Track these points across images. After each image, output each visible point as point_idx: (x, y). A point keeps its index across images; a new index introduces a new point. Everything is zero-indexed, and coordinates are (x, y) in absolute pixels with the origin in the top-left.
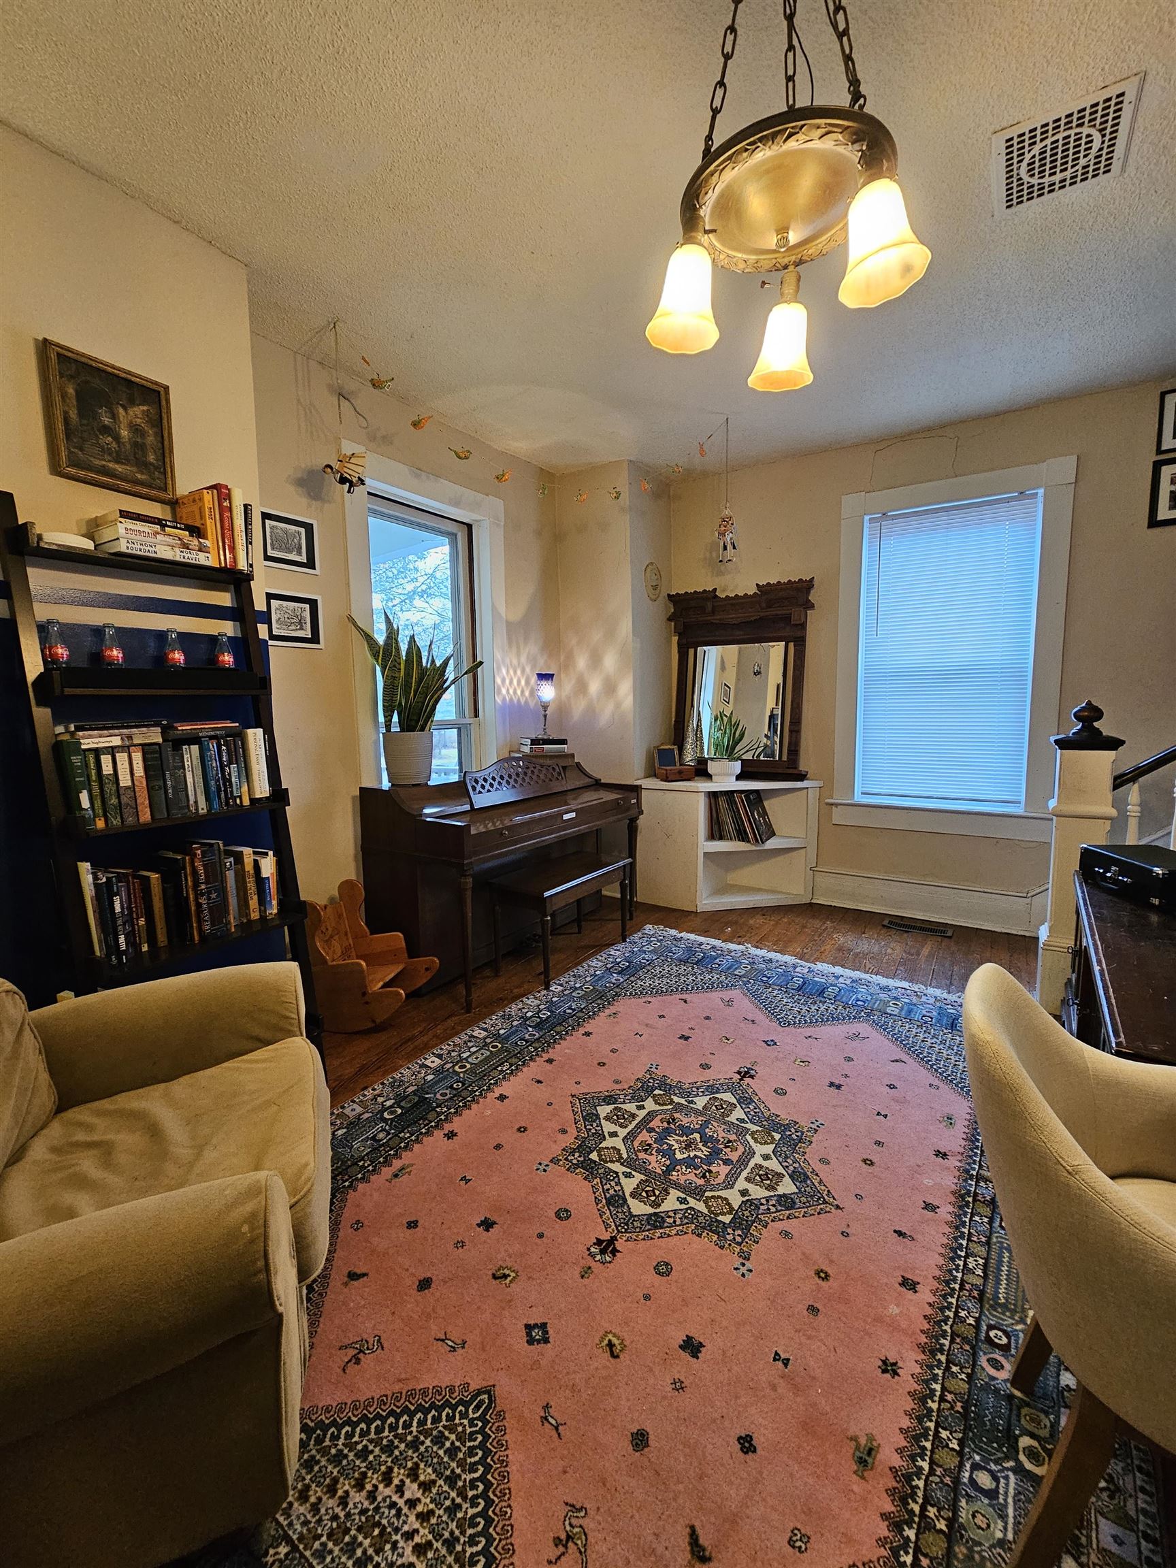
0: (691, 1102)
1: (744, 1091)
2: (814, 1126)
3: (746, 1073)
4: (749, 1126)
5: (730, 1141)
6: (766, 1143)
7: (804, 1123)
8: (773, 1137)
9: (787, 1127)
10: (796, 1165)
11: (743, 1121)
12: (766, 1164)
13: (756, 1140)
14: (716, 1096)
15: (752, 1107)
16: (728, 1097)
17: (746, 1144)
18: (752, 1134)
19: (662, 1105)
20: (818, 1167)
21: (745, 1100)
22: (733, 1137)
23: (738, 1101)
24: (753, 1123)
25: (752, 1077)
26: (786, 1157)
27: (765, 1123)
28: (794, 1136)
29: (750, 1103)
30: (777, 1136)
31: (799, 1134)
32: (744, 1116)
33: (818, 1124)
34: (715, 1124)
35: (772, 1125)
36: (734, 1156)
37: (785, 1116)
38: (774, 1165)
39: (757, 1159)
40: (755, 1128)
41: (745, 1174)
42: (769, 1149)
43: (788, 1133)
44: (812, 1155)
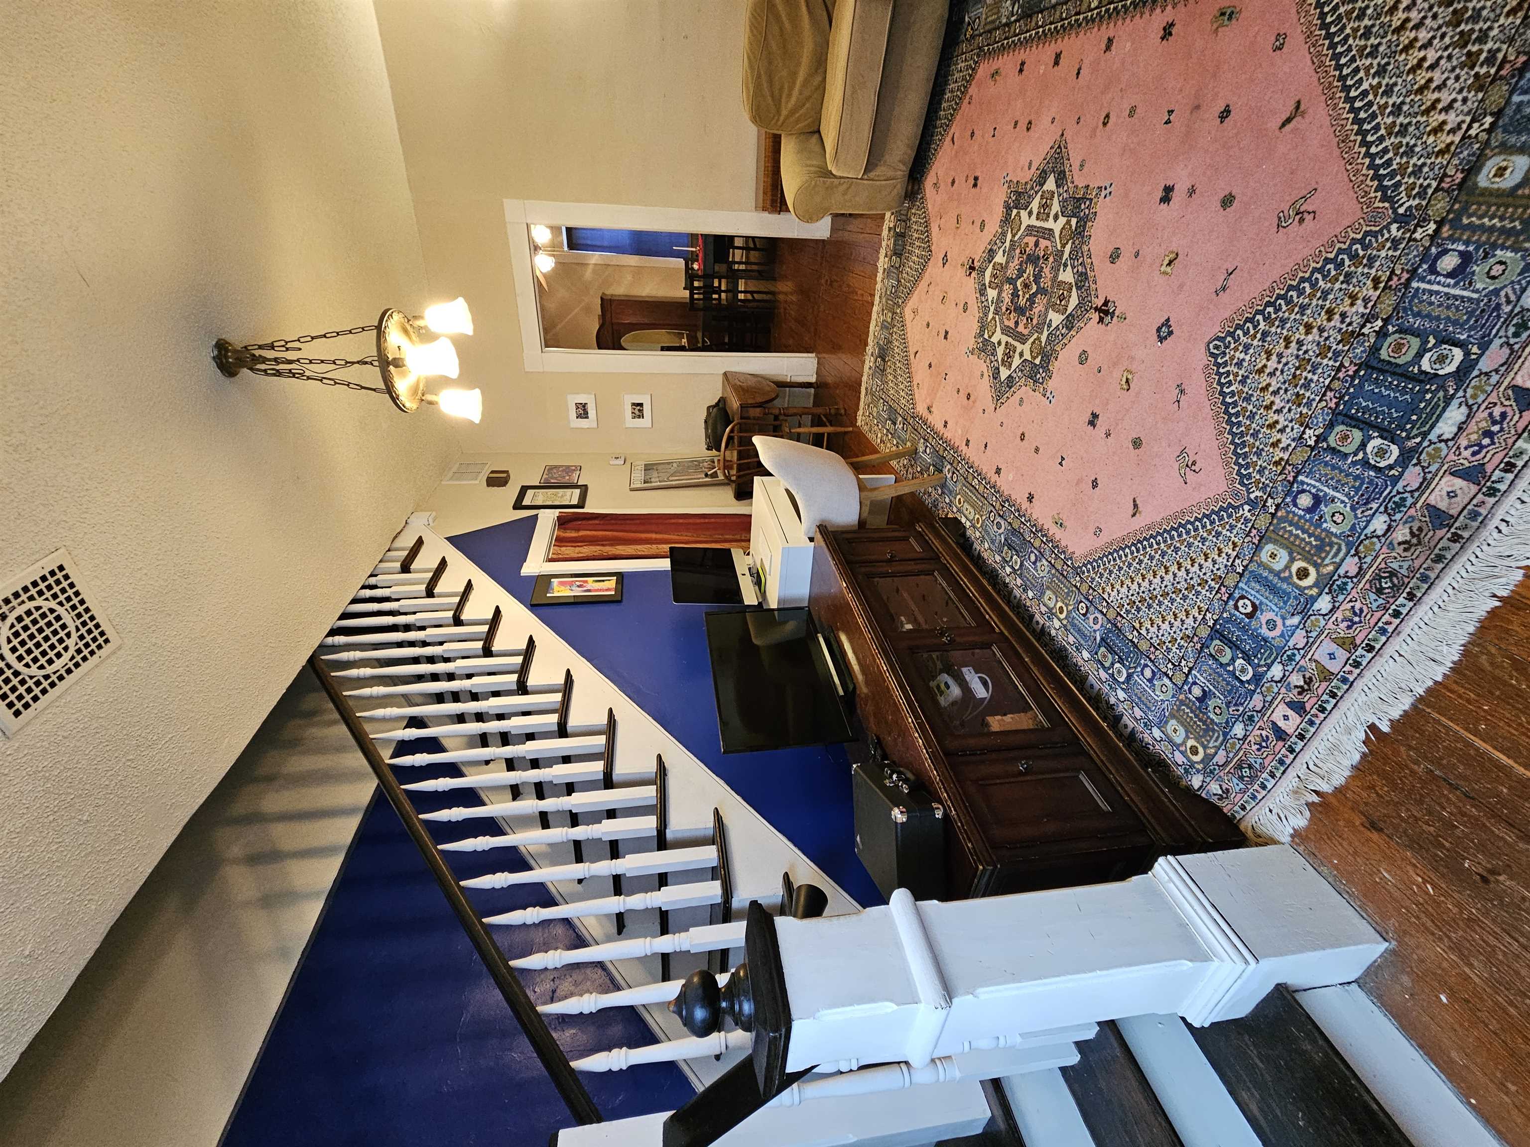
0: (1065, 265)
1: (1080, 318)
2: (1048, 394)
3: (1106, 313)
4: (1046, 333)
5: (1032, 320)
6: (1031, 352)
7: (1051, 385)
8: (1037, 357)
9: (1046, 369)
10: (1017, 379)
11: (1049, 326)
12: (1017, 355)
13: (1034, 342)
14: (1074, 289)
15: (1063, 332)
16: (1074, 301)
17: (1030, 335)
18: (1038, 339)
19: (1060, 238)
20: (1017, 396)
21: (1070, 323)
22: (1035, 322)
23: (1070, 314)
24: (1048, 337)
25: (1101, 320)
26: (1022, 371)
27: (1049, 348)
28: (1038, 376)
29: (1067, 328)
30: (1037, 361)
31: (1041, 380)
32: (1054, 325)
33: (1051, 398)
34: (1045, 301)
35: (1047, 356)
36: (1021, 328)
37: (1055, 366)
38: (1016, 362)
39: (1019, 347)
40: (1044, 338)
41: (1010, 340)
42: (1027, 356)
43: (1041, 371)
44: (1024, 391)
